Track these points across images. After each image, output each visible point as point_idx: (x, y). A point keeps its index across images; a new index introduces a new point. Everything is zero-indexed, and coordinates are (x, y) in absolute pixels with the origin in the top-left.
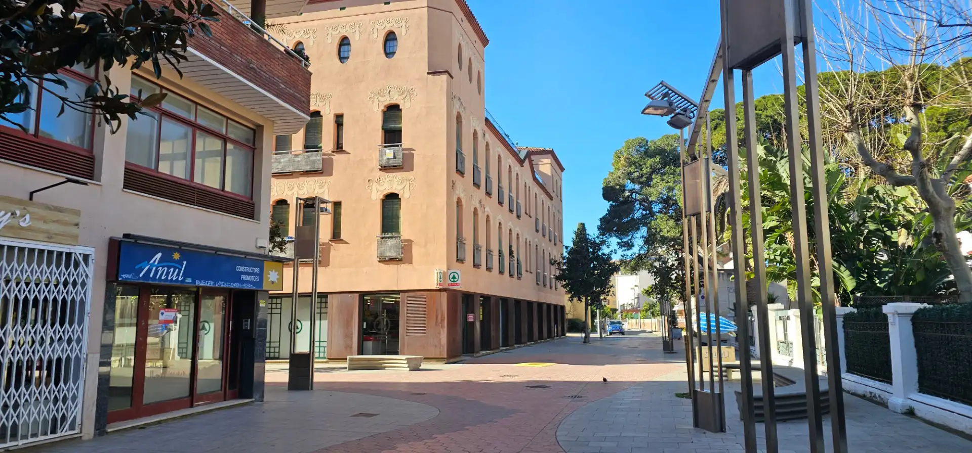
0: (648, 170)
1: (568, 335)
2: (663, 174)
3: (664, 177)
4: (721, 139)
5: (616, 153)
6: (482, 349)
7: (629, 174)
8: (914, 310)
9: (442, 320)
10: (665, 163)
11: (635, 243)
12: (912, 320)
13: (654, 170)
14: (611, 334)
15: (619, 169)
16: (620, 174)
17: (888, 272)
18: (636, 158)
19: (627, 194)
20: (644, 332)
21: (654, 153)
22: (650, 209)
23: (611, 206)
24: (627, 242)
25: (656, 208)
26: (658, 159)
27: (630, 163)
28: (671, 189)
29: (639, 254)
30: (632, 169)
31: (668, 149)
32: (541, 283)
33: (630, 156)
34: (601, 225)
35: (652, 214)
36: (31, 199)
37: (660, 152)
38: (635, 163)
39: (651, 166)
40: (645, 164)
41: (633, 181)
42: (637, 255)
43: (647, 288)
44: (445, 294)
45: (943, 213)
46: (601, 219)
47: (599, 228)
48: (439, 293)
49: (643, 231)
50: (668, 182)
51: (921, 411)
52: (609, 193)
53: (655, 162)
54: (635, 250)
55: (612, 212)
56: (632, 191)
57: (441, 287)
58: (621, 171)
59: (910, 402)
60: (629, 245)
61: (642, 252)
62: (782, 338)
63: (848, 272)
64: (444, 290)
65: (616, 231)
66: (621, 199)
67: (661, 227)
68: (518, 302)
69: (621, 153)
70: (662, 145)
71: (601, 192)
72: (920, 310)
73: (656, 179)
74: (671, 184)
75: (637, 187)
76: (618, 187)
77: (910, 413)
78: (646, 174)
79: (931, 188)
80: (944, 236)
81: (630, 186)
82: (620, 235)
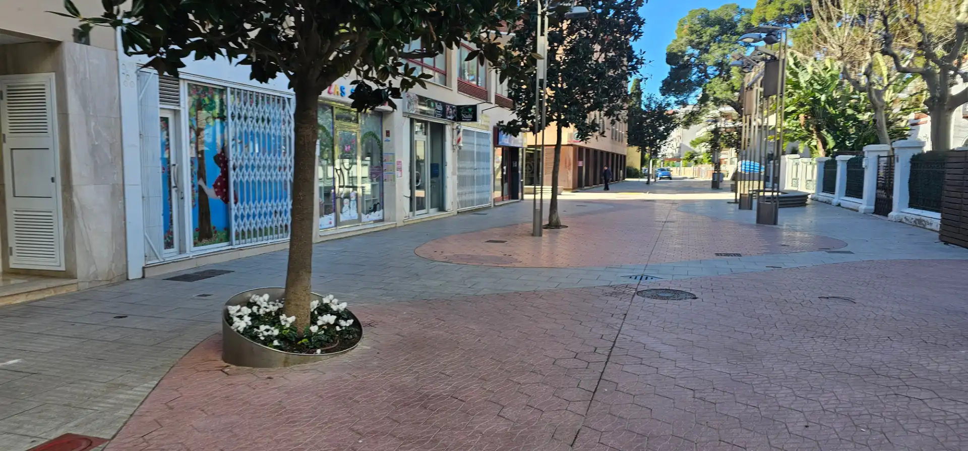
0: (708, 38)
1: (626, 179)
2: (720, 41)
3: (721, 45)
4: (774, 13)
5: (680, 22)
6: (586, 186)
7: (691, 41)
8: (848, 159)
9: (570, 165)
10: (723, 32)
11: (690, 103)
12: (848, 163)
13: (713, 38)
14: (661, 178)
15: (682, 38)
16: (683, 41)
17: (854, 138)
18: (698, 27)
19: (686, 58)
20: (686, 178)
21: (714, 22)
22: (705, 71)
23: (672, 69)
24: (683, 101)
25: (710, 71)
26: (717, 28)
27: (693, 32)
28: (724, 55)
29: (692, 111)
30: (694, 37)
31: (727, 18)
32: (614, 137)
33: (692, 26)
34: (663, 87)
35: (707, 76)
36: (482, 113)
37: (719, 21)
38: (697, 31)
39: (710, 35)
40: (705, 33)
41: (693, 47)
42: (690, 112)
43: (694, 140)
44: (571, 148)
45: (879, 109)
46: (663, 81)
47: (661, 90)
48: (567, 147)
49: (699, 92)
50: (724, 49)
51: (843, 204)
52: (672, 58)
53: (714, 31)
54: (689, 108)
55: (673, 75)
56: (691, 56)
57: (569, 143)
58: (684, 39)
59: (839, 201)
60: (684, 104)
61: (695, 109)
62: (794, 177)
63: (831, 138)
64: (571, 145)
65: (673, 91)
66: (681, 63)
67: (715, 90)
68: (602, 152)
69: (684, 21)
70: (722, 14)
71: (665, 57)
72: (851, 159)
73: (714, 46)
74: (726, 51)
75: (696, 52)
76: (680, 54)
77: (839, 205)
78: (705, 42)
79: (874, 96)
80: (878, 121)
81: (690, 50)
82: (678, 94)
